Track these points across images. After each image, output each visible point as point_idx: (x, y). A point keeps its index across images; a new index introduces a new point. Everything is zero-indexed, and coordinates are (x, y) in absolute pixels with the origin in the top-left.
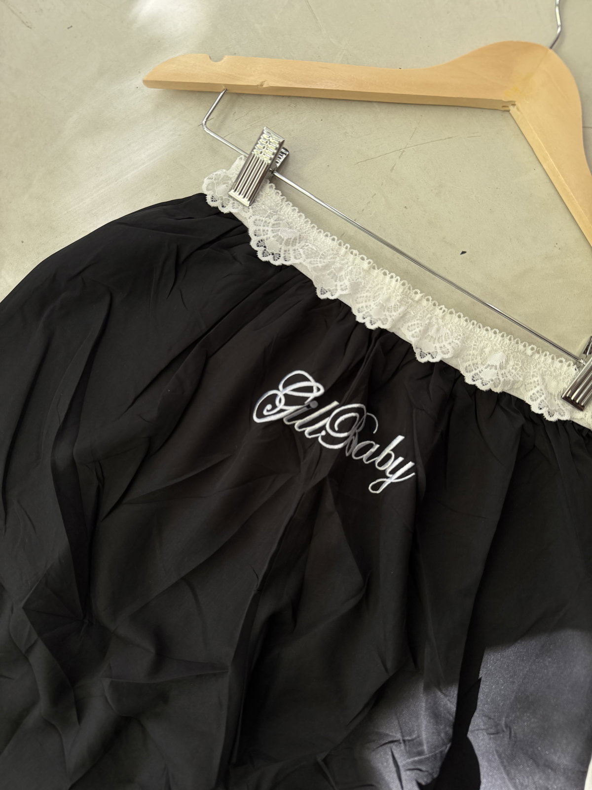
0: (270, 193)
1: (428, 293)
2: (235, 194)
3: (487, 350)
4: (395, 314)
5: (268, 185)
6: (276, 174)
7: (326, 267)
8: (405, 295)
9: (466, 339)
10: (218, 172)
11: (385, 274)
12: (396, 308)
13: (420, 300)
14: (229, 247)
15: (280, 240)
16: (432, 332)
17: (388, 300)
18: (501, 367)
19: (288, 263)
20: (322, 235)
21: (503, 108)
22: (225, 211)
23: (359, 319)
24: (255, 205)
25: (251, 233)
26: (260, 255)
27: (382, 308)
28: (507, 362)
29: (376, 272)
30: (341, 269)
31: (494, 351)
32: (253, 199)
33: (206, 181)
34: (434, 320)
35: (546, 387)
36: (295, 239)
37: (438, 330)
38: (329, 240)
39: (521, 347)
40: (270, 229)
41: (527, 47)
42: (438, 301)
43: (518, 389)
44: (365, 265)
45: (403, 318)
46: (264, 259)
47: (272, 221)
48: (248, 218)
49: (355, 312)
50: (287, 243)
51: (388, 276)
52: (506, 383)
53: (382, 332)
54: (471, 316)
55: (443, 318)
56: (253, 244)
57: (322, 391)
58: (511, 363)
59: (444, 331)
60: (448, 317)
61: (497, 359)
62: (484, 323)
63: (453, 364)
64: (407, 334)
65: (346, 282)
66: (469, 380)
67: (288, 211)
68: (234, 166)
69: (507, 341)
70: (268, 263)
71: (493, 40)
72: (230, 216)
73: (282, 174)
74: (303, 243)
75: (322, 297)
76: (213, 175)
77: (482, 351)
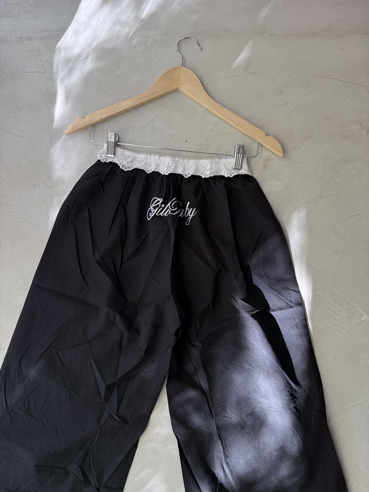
0: (119, 151)
1: (179, 157)
2: (109, 155)
3: (205, 166)
4: (172, 168)
5: (117, 148)
6: (118, 143)
7: (146, 164)
8: (173, 161)
9: (197, 165)
10: (101, 151)
11: (164, 157)
12: (172, 166)
13: (178, 160)
14: (115, 172)
15: (128, 162)
16: (186, 168)
17: (169, 164)
18: (211, 169)
19: (134, 168)
20: (140, 155)
22: (108, 162)
23: (163, 174)
24: (116, 156)
25: (119, 165)
27: (168, 167)
28: (212, 166)
29: (161, 158)
30: (151, 162)
31: (207, 165)
32: (114, 154)
33: (98, 156)
34: (185, 164)
35: (227, 168)
36: (133, 160)
37: (188, 166)
38: (143, 155)
39: (214, 160)
40: (124, 161)
42: (184, 158)
43: (219, 173)
44: (157, 157)
45: (176, 167)
46: (126, 170)
47: (123, 158)
48: (116, 161)
49: (160, 172)
50: (131, 162)
51: (166, 157)
52: (214, 173)
53: (171, 174)
54: (195, 158)
55: (188, 162)
56: (121, 167)
57: (162, 200)
58: (214, 166)
59: (190, 166)
60: (189, 161)
61: (209, 167)
62: (201, 158)
63: (196, 174)
64: (179, 172)
65: (154, 165)
66: (203, 177)
67: (127, 153)
68: (104, 147)
69: (209, 160)
70: (128, 171)
71: (164, 72)
72: (110, 162)
73: (120, 143)
74: (136, 160)
75: (149, 173)
76: (99, 153)
77: (203, 166)
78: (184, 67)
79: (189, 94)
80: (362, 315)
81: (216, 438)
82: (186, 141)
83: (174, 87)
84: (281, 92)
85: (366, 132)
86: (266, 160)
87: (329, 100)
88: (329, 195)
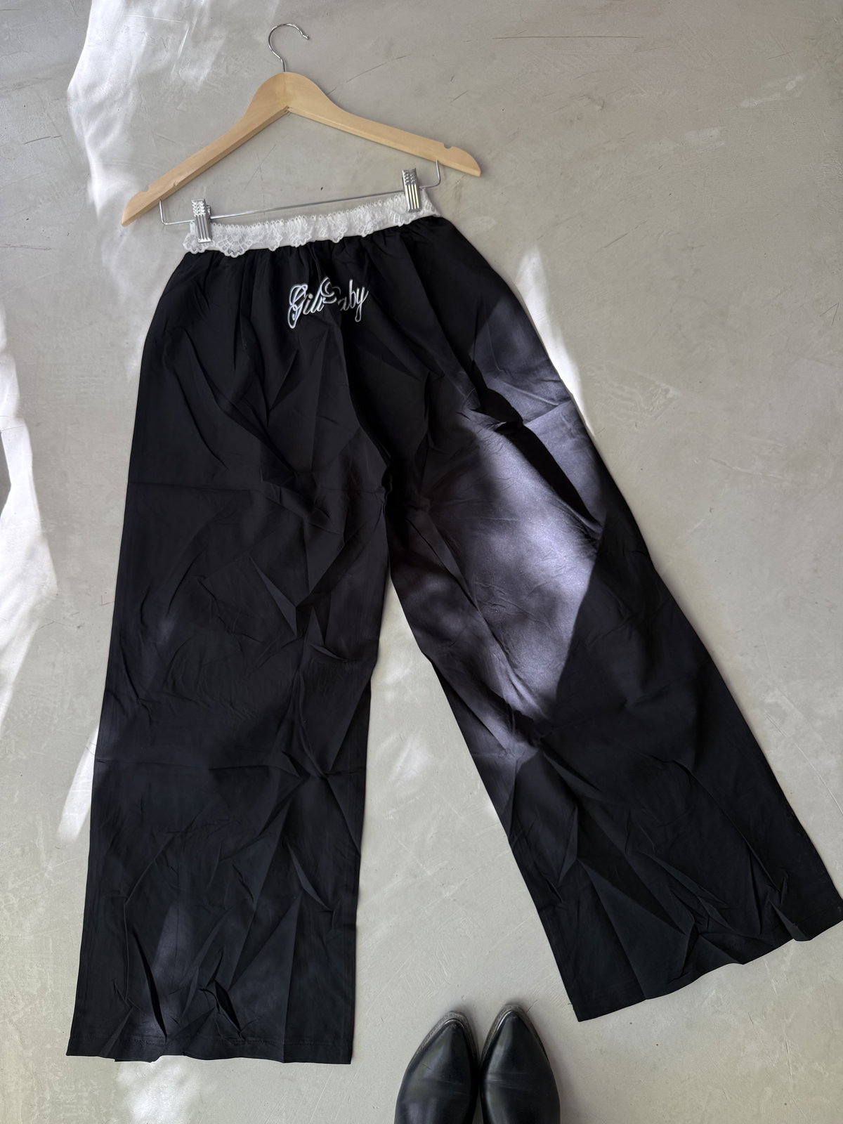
0: (217, 229)
1: (318, 213)
2: (202, 241)
3: (362, 217)
4: (310, 232)
5: (212, 226)
6: (212, 218)
7: (265, 237)
8: (308, 222)
9: (349, 219)
10: (187, 237)
11: (293, 220)
12: (308, 229)
13: (317, 219)
14: (218, 264)
15: (236, 243)
16: (333, 228)
17: (303, 228)
18: (372, 219)
19: (247, 249)
20: (253, 227)
21: (285, 112)
22: (203, 251)
23: (297, 245)
24: (213, 238)
25: (222, 251)
26: (233, 256)
27: (303, 233)
28: (374, 216)
29: (288, 223)
30: (272, 234)
31: (364, 216)
32: (211, 237)
33: (185, 245)
34: (330, 223)
35: (398, 213)
36: (243, 238)
37: (335, 225)
38: (257, 227)
39: (375, 205)
40: (228, 242)
41: (274, 79)
42: (325, 213)
43: (387, 223)
44: (281, 223)
45: (315, 231)
46: (236, 256)
47: (226, 238)
48: (216, 246)
49: (293, 245)
50: (240, 241)
51: (295, 221)
52: (379, 223)
53: (310, 244)
54: (344, 209)
55: (333, 218)
56: (226, 254)
57: (307, 286)
58: (376, 215)
59: (338, 223)
60: (335, 217)
61: (368, 217)
62: (352, 208)
63: (352, 234)
64: (323, 236)
65: (279, 236)
66: (364, 235)
67: (230, 229)
68: (191, 229)
69: (367, 207)
70: (239, 256)
71: (257, 89)
72: (207, 251)
73: (214, 215)
74: (247, 237)
75: (274, 250)
76: (186, 239)
77: (360, 218)
78: (288, 71)
79: (307, 113)
80: (667, 391)
81: (491, 641)
82: (322, 189)
83: (281, 108)
84: (453, 77)
85: (599, 108)
86: (456, 187)
87: (530, 71)
88: (568, 219)
